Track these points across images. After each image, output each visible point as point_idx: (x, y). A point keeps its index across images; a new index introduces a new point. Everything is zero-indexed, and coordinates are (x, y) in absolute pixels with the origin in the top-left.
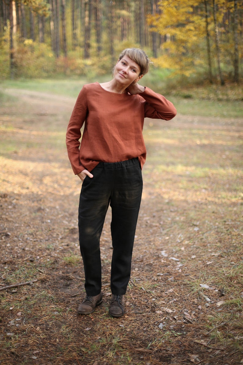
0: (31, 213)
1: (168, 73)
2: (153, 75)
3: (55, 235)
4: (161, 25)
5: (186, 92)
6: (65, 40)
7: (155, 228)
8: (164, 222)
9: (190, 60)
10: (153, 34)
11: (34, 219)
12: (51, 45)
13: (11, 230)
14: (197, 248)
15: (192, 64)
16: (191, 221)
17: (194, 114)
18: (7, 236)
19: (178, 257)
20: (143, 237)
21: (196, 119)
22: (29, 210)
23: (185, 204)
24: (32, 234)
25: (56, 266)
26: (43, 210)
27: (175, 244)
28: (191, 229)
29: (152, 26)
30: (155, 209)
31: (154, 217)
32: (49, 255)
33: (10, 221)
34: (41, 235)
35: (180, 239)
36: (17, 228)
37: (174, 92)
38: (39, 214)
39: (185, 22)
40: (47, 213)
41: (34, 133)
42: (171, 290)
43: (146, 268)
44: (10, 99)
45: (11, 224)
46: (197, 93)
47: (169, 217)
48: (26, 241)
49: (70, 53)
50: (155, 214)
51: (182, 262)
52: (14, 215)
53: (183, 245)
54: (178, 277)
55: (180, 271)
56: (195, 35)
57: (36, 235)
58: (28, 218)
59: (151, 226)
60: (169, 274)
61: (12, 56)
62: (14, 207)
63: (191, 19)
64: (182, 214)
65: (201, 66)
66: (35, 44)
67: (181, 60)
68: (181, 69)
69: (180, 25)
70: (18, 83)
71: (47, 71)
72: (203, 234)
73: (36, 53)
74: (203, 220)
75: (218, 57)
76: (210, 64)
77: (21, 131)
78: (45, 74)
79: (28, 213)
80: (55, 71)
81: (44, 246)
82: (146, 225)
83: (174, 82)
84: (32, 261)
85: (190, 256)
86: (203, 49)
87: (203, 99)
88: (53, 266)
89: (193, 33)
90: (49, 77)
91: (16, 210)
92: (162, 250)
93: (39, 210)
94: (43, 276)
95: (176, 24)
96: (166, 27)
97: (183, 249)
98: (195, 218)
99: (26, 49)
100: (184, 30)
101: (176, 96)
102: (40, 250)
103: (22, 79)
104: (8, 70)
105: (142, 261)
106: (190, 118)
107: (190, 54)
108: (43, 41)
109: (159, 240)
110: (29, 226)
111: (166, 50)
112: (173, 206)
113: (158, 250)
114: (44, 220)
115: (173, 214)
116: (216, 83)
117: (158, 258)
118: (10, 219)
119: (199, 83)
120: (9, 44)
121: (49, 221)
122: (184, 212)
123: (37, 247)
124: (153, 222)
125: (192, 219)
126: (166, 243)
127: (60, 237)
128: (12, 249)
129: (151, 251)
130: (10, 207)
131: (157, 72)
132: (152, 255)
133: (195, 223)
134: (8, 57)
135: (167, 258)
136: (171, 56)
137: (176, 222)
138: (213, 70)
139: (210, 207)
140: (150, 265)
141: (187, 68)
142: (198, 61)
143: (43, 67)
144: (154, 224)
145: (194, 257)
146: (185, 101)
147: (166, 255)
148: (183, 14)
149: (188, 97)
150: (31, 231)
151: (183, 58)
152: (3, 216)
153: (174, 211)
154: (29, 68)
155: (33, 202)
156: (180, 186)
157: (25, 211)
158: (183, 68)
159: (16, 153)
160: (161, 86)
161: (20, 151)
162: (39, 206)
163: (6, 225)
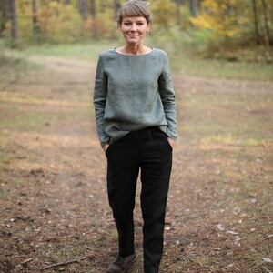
0: (71, 188)
1: (209, 35)
2: (192, 36)
3: (99, 211)
5: (230, 55)
7: (209, 201)
8: (217, 194)
9: (233, 19)
11: (75, 194)
12: (76, 7)
13: (51, 206)
14: (256, 220)
15: (235, 23)
16: (247, 192)
17: (241, 79)
18: (48, 212)
19: (236, 231)
20: (196, 210)
21: (244, 83)
22: (69, 185)
23: (239, 175)
24: (74, 210)
25: (104, 242)
26: (85, 184)
27: (231, 217)
28: (248, 201)
30: (207, 181)
31: (206, 189)
32: (96, 231)
34: (85, 211)
35: (236, 211)
36: (58, 204)
37: (217, 55)
38: (80, 189)
40: (90, 188)
41: (65, 103)
42: (231, 265)
43: (202, 243)
44: (35, 67)
45: (50, 200)
46: (243, 55)
47: (222, 188)
48: (69, 217)
49: (99, 15)
50: (207, 186)
51: (240, 236)
52: (53, 191)
53: (240, 218)
54: (237, 251)
55: (239, 245)
57: (80, 211)
58: (69, 193)
59: (204, 199)
60: (228, 248)
61: (35, 20)
62: (53, 182)
64: (236, 185)
65: (245, 25)
66: (60, 6)
67: (223, 19)
68: (224, 30)
70: (43, 49)
71: (74, 36)
72: (261, 206)
73: (62, 16)
74: (261, 191)
75: (265, 14)
76: (256, 23)
77: (51, 102)
78: (71, 39)
79: (68, 188)
80: (82, 35)
81: (88, 222)
82: (199, 199)
83: (217, 43)
84: (77, 238)
85: (249, 229)
86: (247, 7)
87: (250, 61)
88: (101, 242)
90: (76, 42)
91: (55, 186)
92: (217, 223)
93: (80, 184)
94: (91, 253)
97: (240, 222)
98: (251, 189)
99: (50, 11)
101: (219, 59)
102: (85, 226)
103: (46, 44)
104: (30, 34)
105: (197, 235)
106: (236, 83)
107: (232, 13)
108: (68, 2)
109: (214, 214)
110: (70, 201)
111: (206, 8)
112: (225, 177)
113: (213, 223)
114: (87, 195)
115: (227, 186)
116: (265, 44)
117: (214, 232)
118: (49, 195)
119: (244, 44)
120: (30, 6)
121: (92, 196)
122: (239, 183)
123: (82, 223)
125: (248, 190)
126: (222, 216)
127: (106, 212)
128: (54, 226)
129: (206, 224)
130: (48, 182)
131: (196, 33)
132: (208, 229)
133: (252, 194)
134: (31, 21)
135: (224, 231)
136: (212, 14)
137: (230, 194)
138: (259, 28)
139: (266, 177)
140: (206, 239)
142: (242, 20)
144: (207, 197)
145: (253, 230)
146: (230, 64)
147: (223, 229)
149: (233, 60)
150: (73, 206)
151: (226, 17)
152: (42, 192)
153: (227, 183)
154: (53, 33)
155: (73, 176)
156: (232, 155)
157: (65, 186)
158: (226, 28)
159: (48, 125)
160: (202, 48)
161: (52, 123)
162: (79, 180)
163: (45, 201)
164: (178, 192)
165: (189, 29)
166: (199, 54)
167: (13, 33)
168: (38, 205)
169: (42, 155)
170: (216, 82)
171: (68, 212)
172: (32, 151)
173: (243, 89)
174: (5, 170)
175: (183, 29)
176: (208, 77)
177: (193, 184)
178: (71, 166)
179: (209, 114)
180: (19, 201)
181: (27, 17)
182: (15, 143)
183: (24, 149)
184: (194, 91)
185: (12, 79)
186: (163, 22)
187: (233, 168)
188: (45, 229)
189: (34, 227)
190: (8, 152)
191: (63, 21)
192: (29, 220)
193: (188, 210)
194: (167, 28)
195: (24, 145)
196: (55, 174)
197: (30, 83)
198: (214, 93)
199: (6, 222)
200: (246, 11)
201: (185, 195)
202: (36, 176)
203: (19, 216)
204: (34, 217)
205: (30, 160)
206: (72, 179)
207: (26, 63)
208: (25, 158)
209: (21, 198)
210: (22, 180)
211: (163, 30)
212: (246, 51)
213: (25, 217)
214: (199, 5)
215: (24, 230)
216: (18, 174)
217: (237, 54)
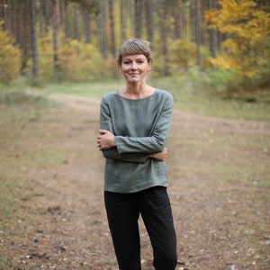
0: (87, 225)
1: (229, 75)
2: (211, 77)
4: (220, 22)
5: (249, 95)
6: (113, 40)
7: (223, 242)
8: (232, 235)
9: (253, 60)
10: (210, 32)
11: (91, 232)
12: (97, 46)
13: (66, 243)
15: (255, 64)
16: (262, 234)
17: (259, 120)
18: (63, 250)
20: (210, 251)
21: (262, 125)
22: (85, 223)
23: (254, 217)
24: (89, 248)
26: (101, 223)
27: (245, 258)
28: (262, 243)
29: (209, 23)
30: (222, 222)
31: (221, 229)
33: (65, 235)
34: (100, 249)
35: (250, 252)
36: (73, 241)
37: (236, 95)
38: (96, 227)
39: (246, 18)
40: (105, 226)
44: (55, 105)
45: (66, 238)
46: (262, 96)
47: (237, 229)
48: (84, 255)
50: (221, 227)
52: (69, 228)
53: (254, 260)
56: (259, 32)
57: (95, 249)
58: (84, 231)
59: (218, 240)
61: (56, 58)
62: (69, 220)
63: (254, 14)
64: (251, 227)
65: (265, 66)
66: (80, 45)
67: (243, 60)
68: (243, 71)
69: (242, 21)
70: (63, 87)
71: (94, 75)
73: (83, 55)
78: (91, 78)
79: (84, 226)
80: (102, 74)
81: (103, 260)
82: (213, 239)
83: (236, 84)
86: (267, 48)
87: (269, 102)
89: (256, 30)
90: (96, 81)
91: (71, 223)
92: (231, 264)
93: (96, 222)
95: (237, 20)
96: (226, 24)
97: (254, 263)
98: (265, 230)
99: (71, 50)
100: (247, 26)
101: (238, 99)
102: (99, 265)
103: (67, 83)
104: (51, 72)
106: (255, 124)
107: (252, 53)
108: (88, 41)
109: (227, 255)
110: (86, 239)
111: (226, 49)
112: (241, 218)
113: (227, 264)
114: (102, 233)
115: (242, 227)
118: (66, 233)
119: (264, 85)
120: (51, 45)
121: (107, 234)
122: (254, 225)
123: (97, 262)
124: (220, 235)
125: (262, 232)
126: (236, 257)
128: (69, 264)
129: (220, 266)
130: (64, 220)
131: (216, 74)
133: (266, 236)
134: (52, 60)
136: (232, 55)
137: (245, 235)
141: (250, 68)
142: (261, 61)
143: (89, 70)
144: (221, 238)
146: (249, 105)
148: (245, 8)
149: (251, 101)
150: (88, 244)
151: (245, 58)
152: (58, 230)
153: (243, 224)
154: (74, 71)
155: (89, 214)
156: (248, 197)
157: (81, 224)
158: (245, 69)
159: (66, 162)
160: (221, 88)
161: (70, 161)
162: (95, 218)
163: (61, 238)
164: (193, 232)
165: (209, 70)
166: (219, 94)
167: (34, 71)
168: (53, 242)
169: (59, 193)
170: (234, 122)
171: (84, 250)
172: (49, 189)
173: (261, 130)
174: (22, 207)
175: (203, 69)
176: (227, 117)
177: (208, 225)
178: (87, 204)
179: (226, 154)
180: (35, 238)
181: (48, 56)
182: (33, 181)
183: (43, 186)
184: (212, 131)
185: (32, 116)
186: (182, 62)
187: (248, 208)
188: (60, 267)
189: (50, 264)
190: (26, 189)
191: (84, 59)
192: (45, 258)
193: (202, 251)
194: (186, 68)
195: (43, 182)
196: (72, 212)
197: (50, 121)
198: (232, 134)
199: (22, 259)
200: (266, 52)
201: (199, 235)
202: (53, 214)
203: (35, 253)
204: (50, 255)
205: (47, 198)
206: (89, 217)
207: (46, 101)
208: (43, 195)
209: (38, 235)
210: (39, 218)
211: (182, 70)
212: (265, 93)
213: (41, 254)
214: (219, 45)
215: (39, 267)
216: (35, 211)
217: (256, 95)
